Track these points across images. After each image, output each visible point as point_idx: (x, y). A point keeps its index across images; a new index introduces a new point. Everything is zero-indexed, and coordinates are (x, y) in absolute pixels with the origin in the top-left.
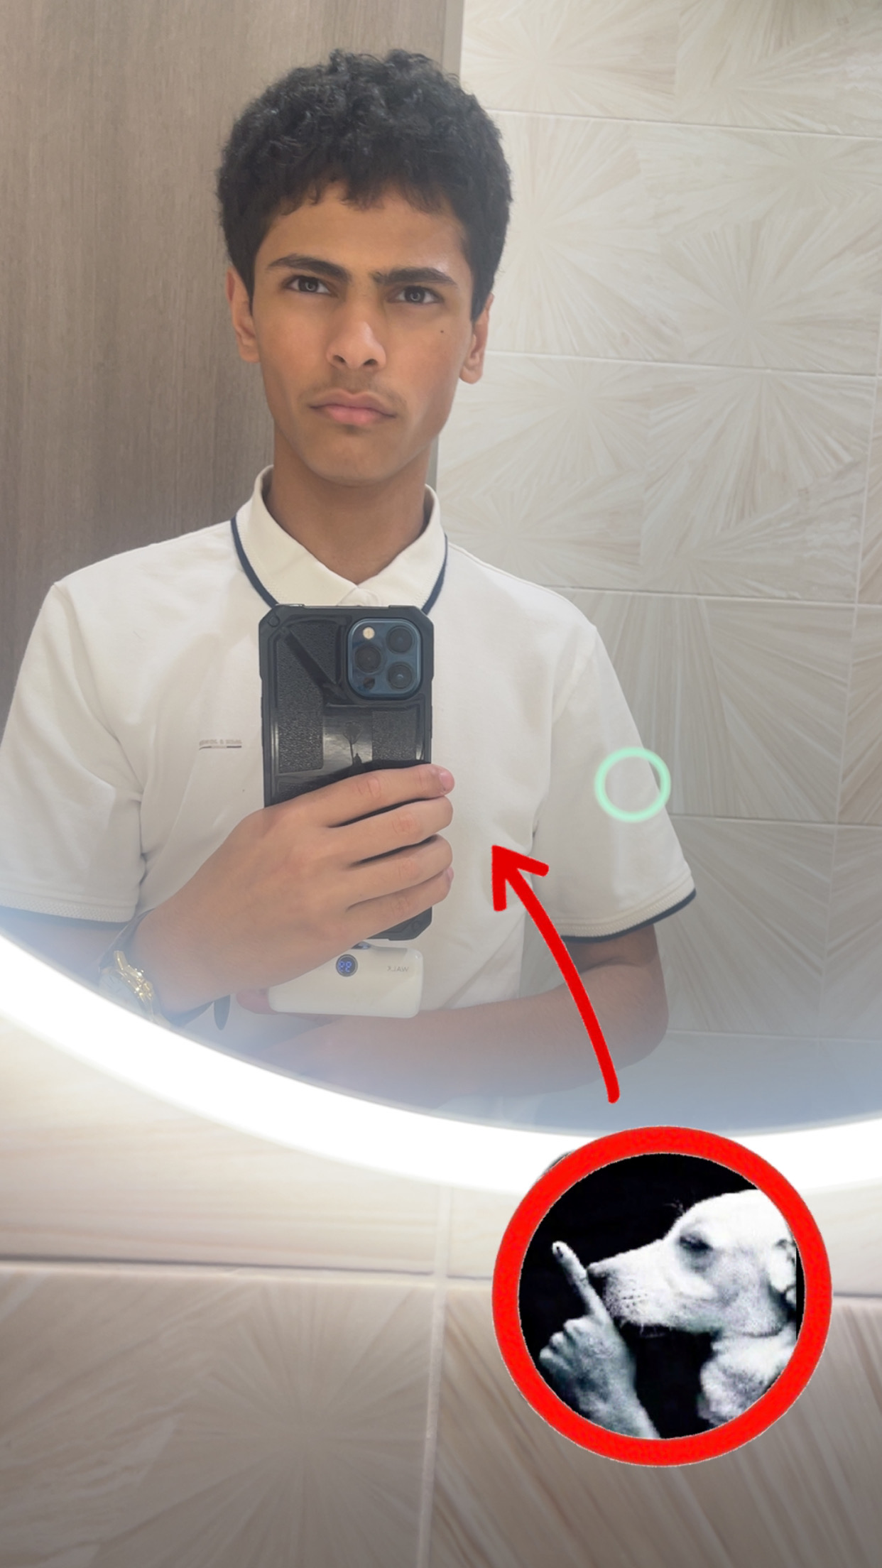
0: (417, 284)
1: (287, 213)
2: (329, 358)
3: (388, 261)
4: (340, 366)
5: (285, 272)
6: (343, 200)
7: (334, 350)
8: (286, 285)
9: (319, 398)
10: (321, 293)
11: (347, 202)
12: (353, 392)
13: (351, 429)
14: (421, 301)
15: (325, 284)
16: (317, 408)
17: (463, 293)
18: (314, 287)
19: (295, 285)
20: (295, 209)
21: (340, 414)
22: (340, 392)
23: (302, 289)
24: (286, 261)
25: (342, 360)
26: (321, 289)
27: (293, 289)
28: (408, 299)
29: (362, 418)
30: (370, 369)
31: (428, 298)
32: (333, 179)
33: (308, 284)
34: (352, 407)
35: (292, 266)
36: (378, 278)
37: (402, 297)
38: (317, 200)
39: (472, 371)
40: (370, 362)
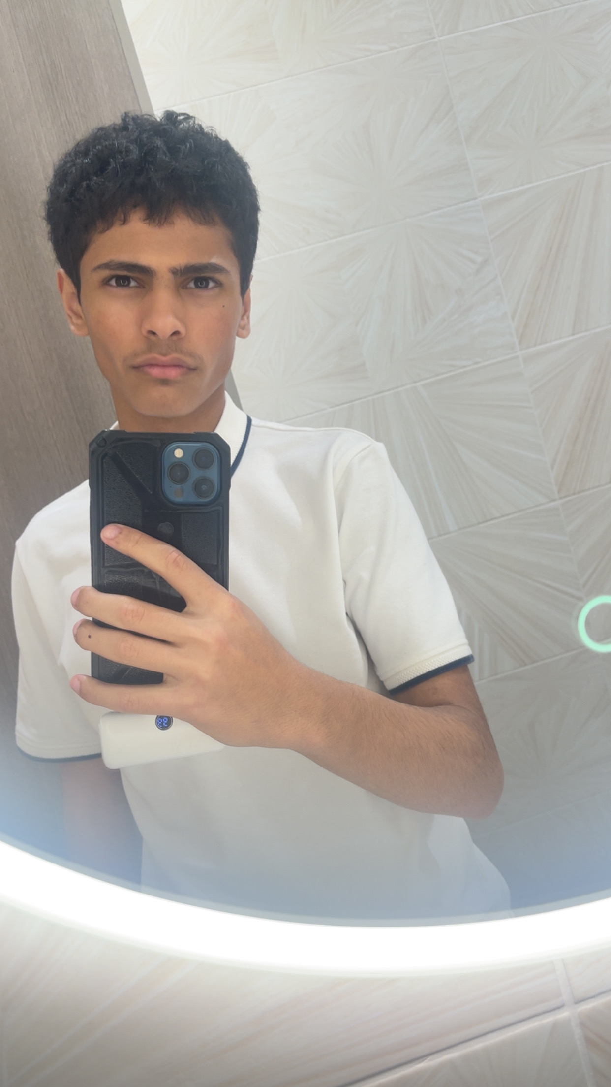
0: (202, 275)
1: (104, 231)
2: (144, 332)
3: (181, 260)
4: (152, 337)
5: (106, 273)
6: (144, 220)
7: (147, 327)
8: (106, 282)
9: (139, 360)
10: (132, 287)
11: (147, 221)
12: (164, 355)
13: (165, 382)
14: (206, 287)
15: (135, 279)
16: (136, 368)
17: (234, 277)
18: (127, 282)
19: (113, 282)
20: (108, 229)
21: (156, 372)
22: (156, 356)
23: (118, 285)
24: (106, 266)
25: (154, 333)
26: (133, 283)
27: (111, 285)
28: (197, 286)
29: (172, 373)
30: (175, 338)
31: (211, 284)
32: (135, 206)
33: (122, 281)
34: (164, 366)
35: (111, 269)
36: (175, 272)
37: (192, 285)
38: (125, 222)
39: (244, 330)
40: (176, 333)
